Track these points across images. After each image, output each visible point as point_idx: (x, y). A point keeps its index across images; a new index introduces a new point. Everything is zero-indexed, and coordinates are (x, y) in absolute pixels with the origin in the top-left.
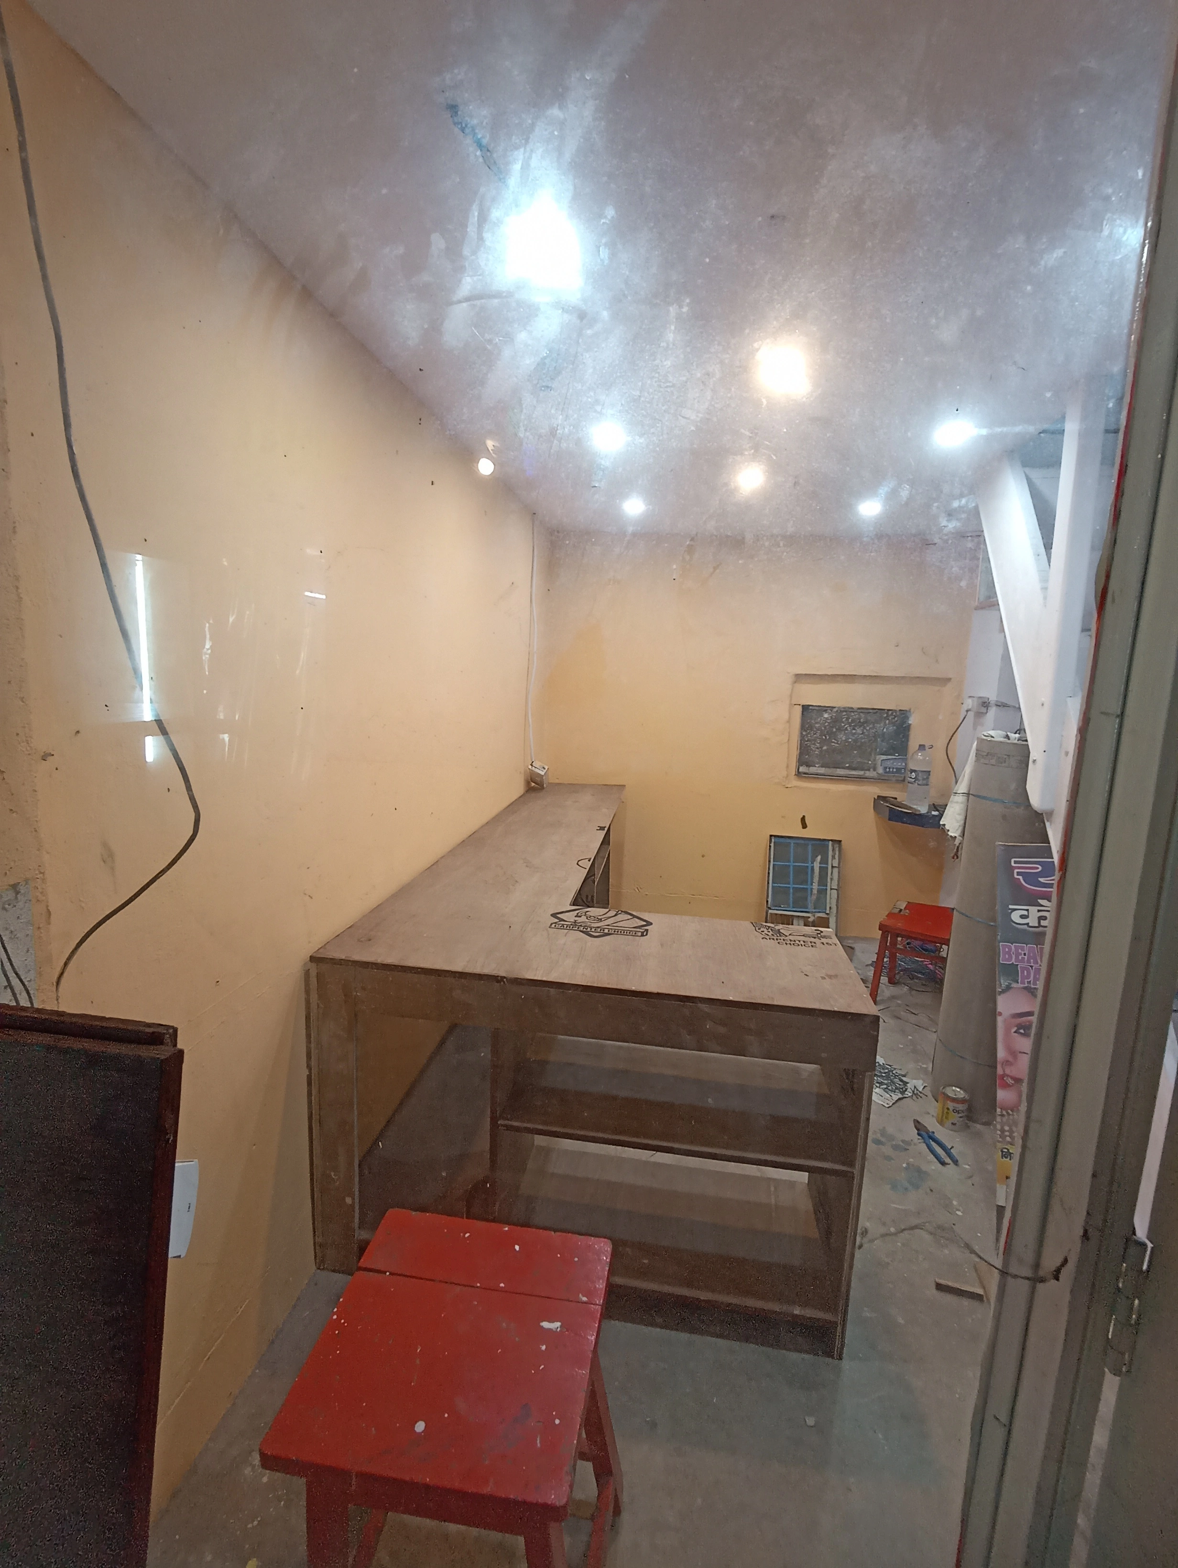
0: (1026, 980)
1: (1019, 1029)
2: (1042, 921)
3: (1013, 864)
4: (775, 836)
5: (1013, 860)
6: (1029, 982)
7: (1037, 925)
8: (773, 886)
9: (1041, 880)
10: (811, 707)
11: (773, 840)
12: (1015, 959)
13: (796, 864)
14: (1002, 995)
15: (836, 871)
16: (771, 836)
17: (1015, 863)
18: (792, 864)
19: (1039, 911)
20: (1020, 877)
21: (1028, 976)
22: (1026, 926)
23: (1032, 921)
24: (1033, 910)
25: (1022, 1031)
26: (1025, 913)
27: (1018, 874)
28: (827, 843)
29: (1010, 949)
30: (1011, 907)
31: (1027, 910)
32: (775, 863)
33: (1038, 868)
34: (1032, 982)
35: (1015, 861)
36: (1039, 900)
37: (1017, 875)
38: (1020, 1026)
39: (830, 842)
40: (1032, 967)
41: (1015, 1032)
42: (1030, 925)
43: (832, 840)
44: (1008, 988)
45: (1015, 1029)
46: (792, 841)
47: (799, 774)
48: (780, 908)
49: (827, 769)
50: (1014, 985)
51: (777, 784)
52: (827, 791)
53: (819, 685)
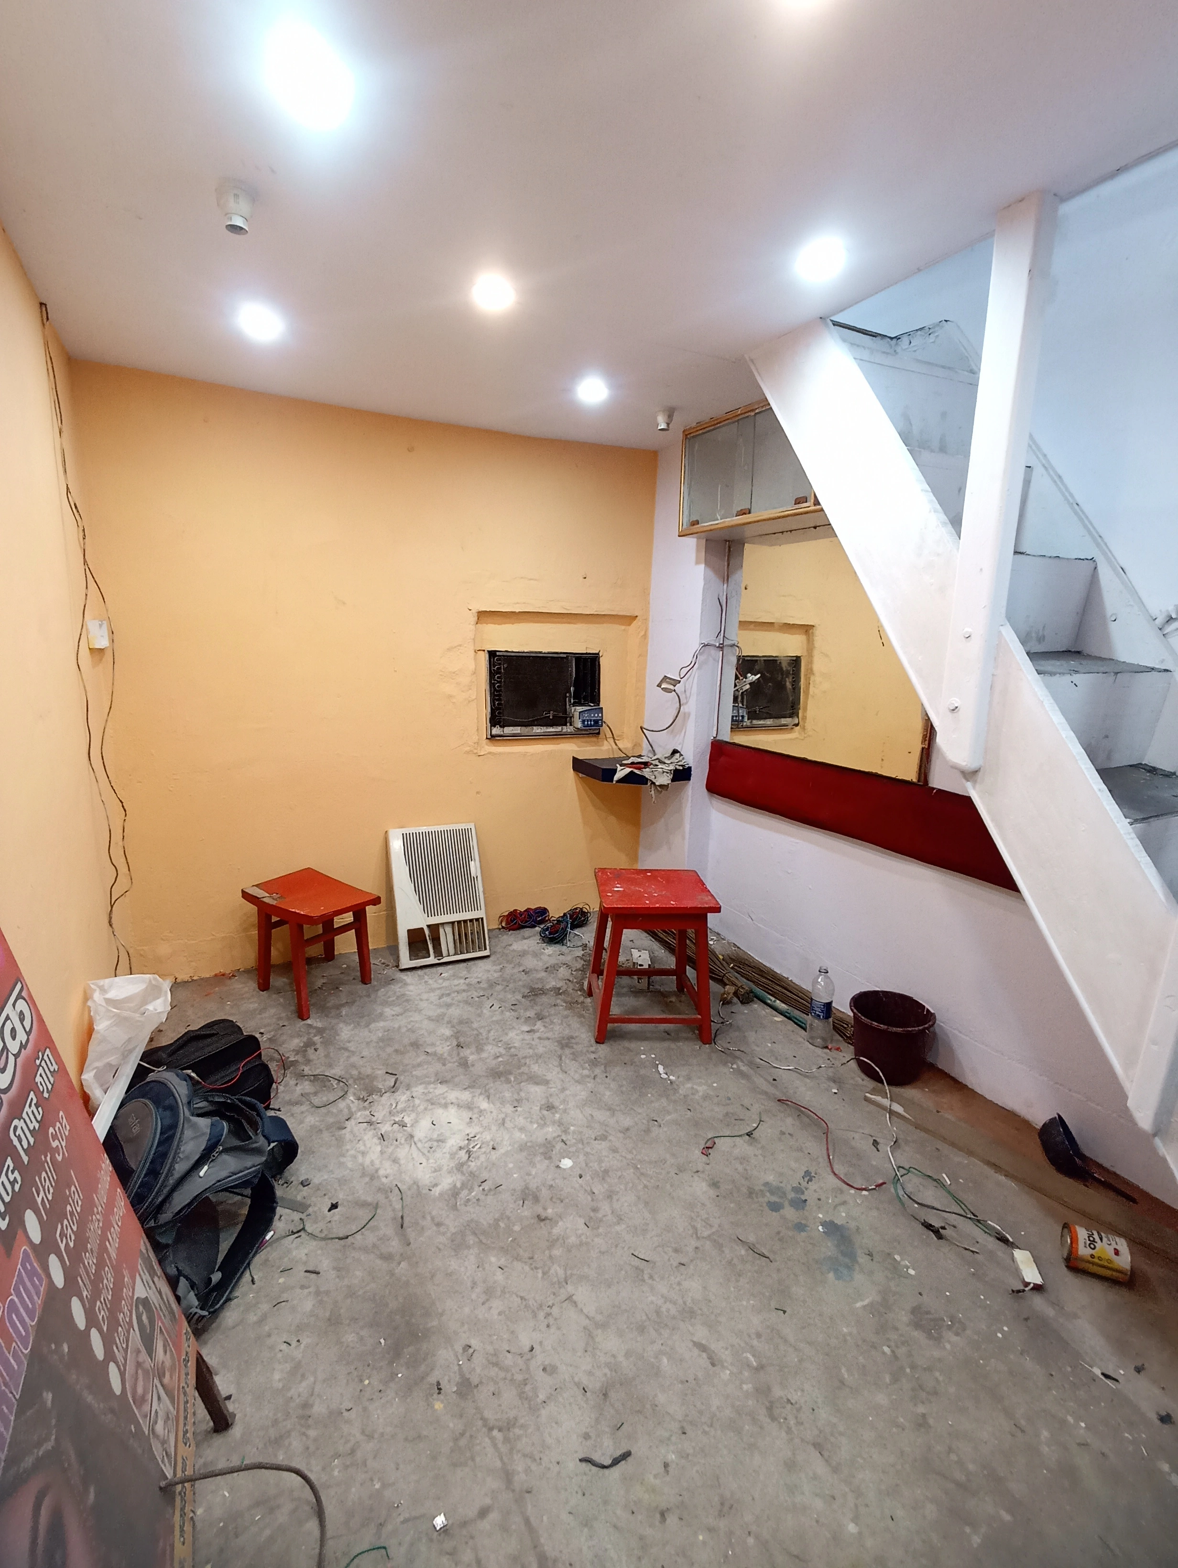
10: (498, 654)
47: (492, 738)
49: (523, 728)
51: (467, 753)
52: (525, 755)
53: (503, 626)
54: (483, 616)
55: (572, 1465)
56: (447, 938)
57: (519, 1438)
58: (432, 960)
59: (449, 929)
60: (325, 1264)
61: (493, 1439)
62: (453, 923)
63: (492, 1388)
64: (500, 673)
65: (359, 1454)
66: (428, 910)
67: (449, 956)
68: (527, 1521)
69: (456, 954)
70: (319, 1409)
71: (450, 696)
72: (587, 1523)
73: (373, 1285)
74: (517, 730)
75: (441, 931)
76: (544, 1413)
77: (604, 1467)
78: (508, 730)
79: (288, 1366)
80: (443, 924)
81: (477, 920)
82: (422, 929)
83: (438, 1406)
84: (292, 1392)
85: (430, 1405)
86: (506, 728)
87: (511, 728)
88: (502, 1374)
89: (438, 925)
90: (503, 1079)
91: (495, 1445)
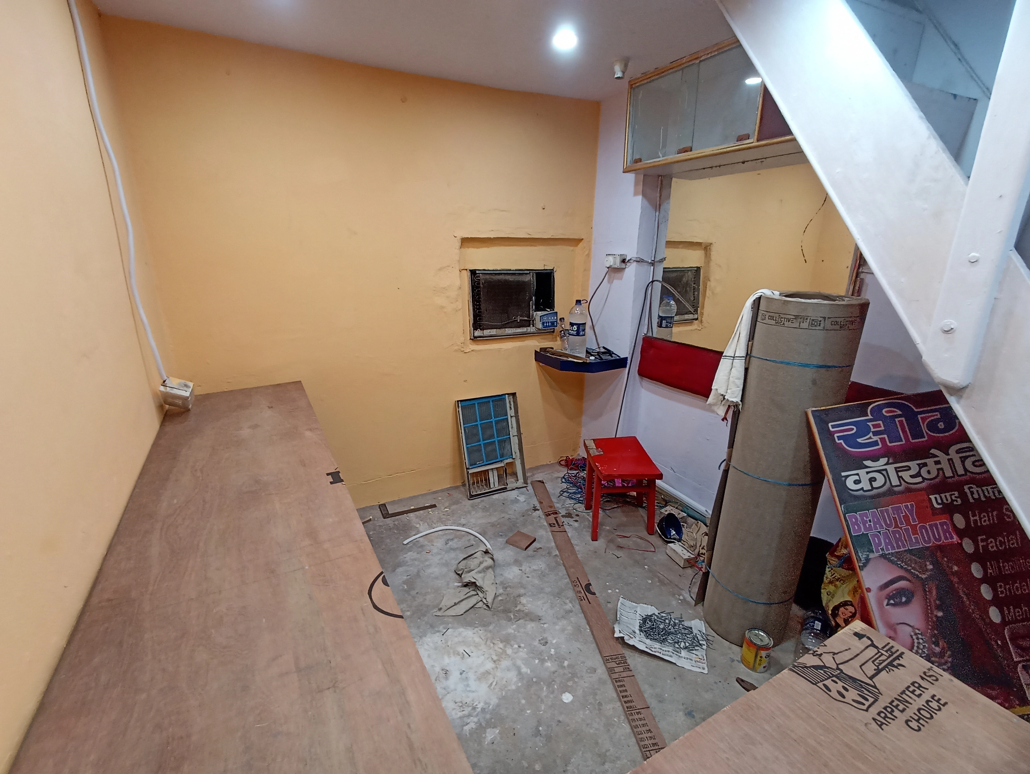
0: (879, 548)
1: (889, 600)
2: (873, 483)
3: (831, 429)
4: (461, 401)
5: (830, 424)
6: (882, 549)
7: (870, 488)
8: (467, 448)
9: (859, 440)
10: (477, 272)
11: (460, 405)
12: (864, 529)
13: (483, 422)
14: (865, 569)
15: (514, 419)
16: (458, 401)
17: (833, 428)
18: (479, 423)
19: (868, 473)
20: (841, 441)
21: (880, 544)
22: (862, 491)
23: (865, 485)
24: (862, 472)
25: (892, 602)
26: (857, 478)
27: (839, 438)
28: (504, 397)
29: (856, 519)
30: (843, 474)
31: (858, 474)
32: (465, 426)
33: (853, 429)
34: (884, 548)
35: (831, 425)
36: (864, 462)
37: (838, 440)
38: (889, 597)
39: (507, 396)
40: (879, 532)
41: (887, 605)
42: (865, 489)
43: (508, 394)
44: (868, 560)
45: (885, 602)
46: (476, 402)
47: (475, 339)
48: (477, 466)
49: (498, 330)
50: (871, 556)
51: (456, 351)
52: (499, 350)
53: (481, 249)
54: (466, 242)
64: (479, 288)
71: (442, 307)
74: (494, 332)
86: (484, 331)
87: (489, 331)
90: (505, 616)
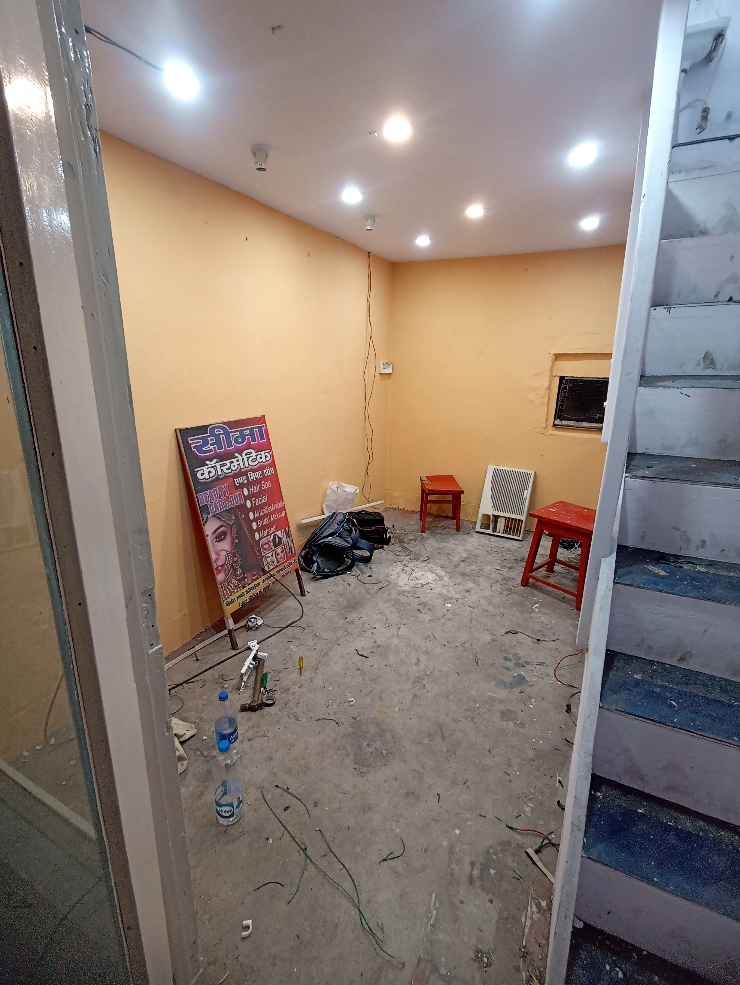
2: (210, 474)
3: (190, 442)
5: (189, 439)
7: (209, 477)
9: (203, 449)
10: (566, 378)
12: (206, 501)
14: (206, 524)
19: (208, 468)
20: (195, 450)
24: (205, 468)
26: (202, 472)
27: (194, 447)
29: (202, 496)
30: (196, 470)
33: (201, 442)
36: (206, 462)
37: (193, 449)
38: (217, 538)
40: (212, 502)
42: (206, 478)
44: (207, 519)
45: (215, 541)
47: (555, 425)
51: (538, 432)
52: (575, 438)
53: (573, 362)
54: (558, 357)
55: (353, 649)
56: (501, 524)
57: (349, 637)
58: (490, 532)
59: (503, 520)
60: (353, 585)
61: (344, 633)
62: (506, 518)
63: (356, 626)
64: (566, 389)
65: (318, 616)
66: (495, 508)
67: (499, 533)
68: (332, 647)
69: (503, 533)
70: (320, 605)
71: (532, 401)
72: (342, 657)
73: (357, 595)
74: (571, 423)
75: (499, 519)
76: (360, 638)
77: (358, 654)
78: (565, 422)
79: (324, 595)
80: (501, 516)
81: (519, 520)
82: (490, 516)
83: (342, 621)
84: (319, 600)
85: (340, 620)
86: (563, 421)
87: (567, 421)
88: (362, 626)
89: (498, 516)
90: (464, 576)
91: (343, 634)
